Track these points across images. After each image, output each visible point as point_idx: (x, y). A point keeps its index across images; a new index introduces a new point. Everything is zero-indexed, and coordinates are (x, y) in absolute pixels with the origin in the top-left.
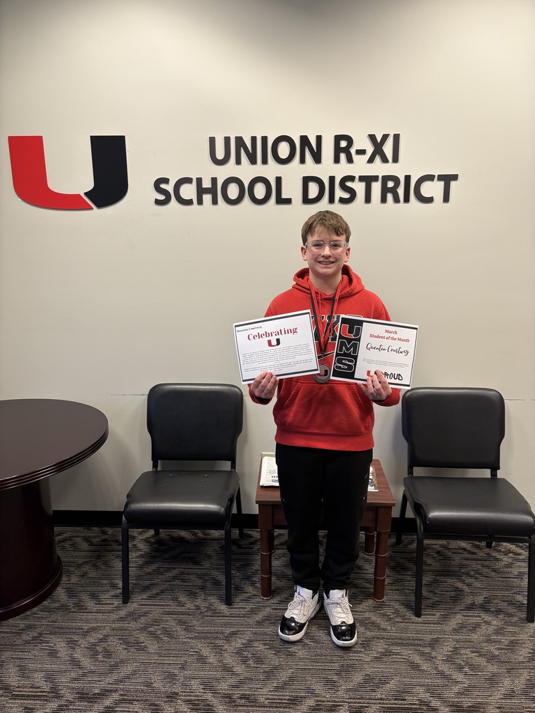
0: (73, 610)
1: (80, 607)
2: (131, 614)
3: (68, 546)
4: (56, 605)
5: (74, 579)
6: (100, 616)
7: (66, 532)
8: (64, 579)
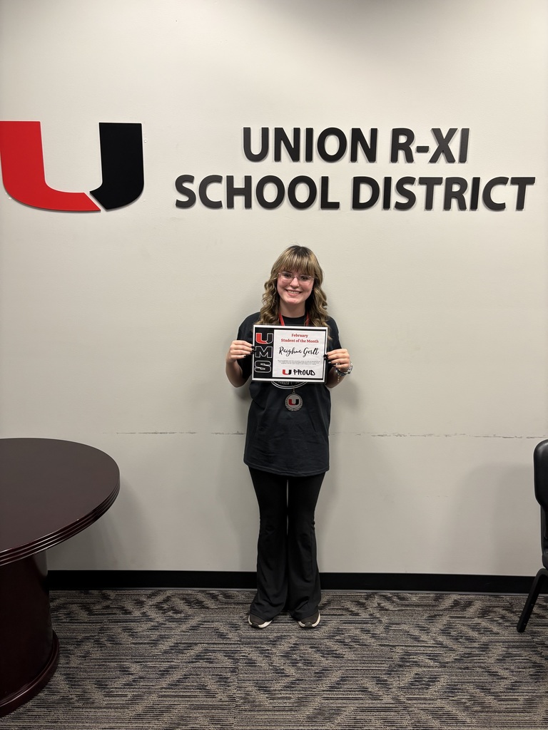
0: (77, 704)
1: (86, 701)
2: (150, 709)
3: (63, 617)
4: (56, 698)
5: (75, 662)
6: (112, 713)
7: (59, 597)
8: (62, 661)
